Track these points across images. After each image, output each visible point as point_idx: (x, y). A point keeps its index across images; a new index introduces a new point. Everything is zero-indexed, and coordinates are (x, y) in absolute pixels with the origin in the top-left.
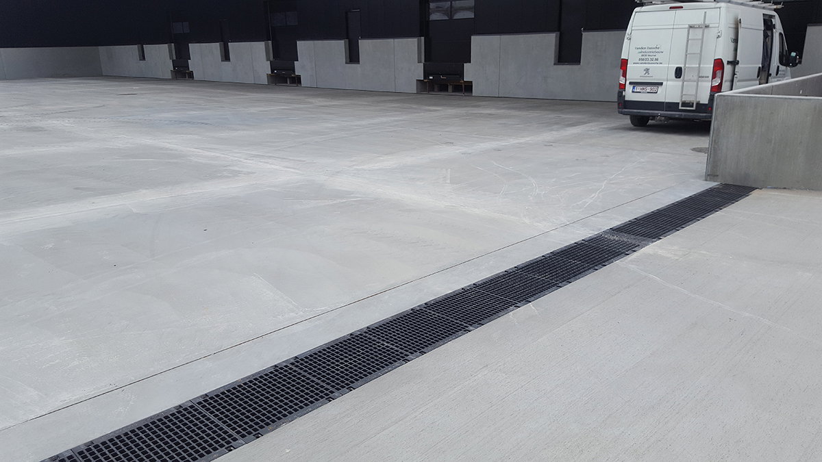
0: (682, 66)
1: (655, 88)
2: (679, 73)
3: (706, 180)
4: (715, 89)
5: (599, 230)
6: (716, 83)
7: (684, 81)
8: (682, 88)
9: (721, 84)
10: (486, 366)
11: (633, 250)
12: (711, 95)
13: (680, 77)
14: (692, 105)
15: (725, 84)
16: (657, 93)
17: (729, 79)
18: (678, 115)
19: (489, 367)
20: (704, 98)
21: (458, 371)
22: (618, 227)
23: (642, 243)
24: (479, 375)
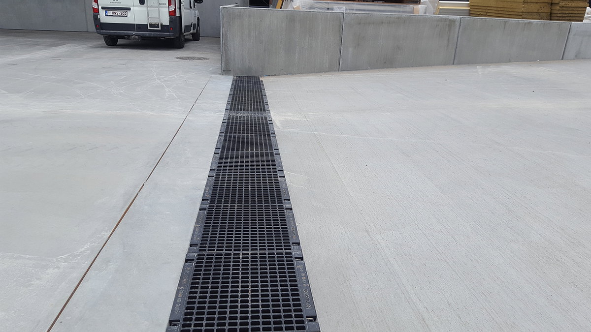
1: (124, 13)
3: (223, 75)
4: (172, 14)
5: (220, 111)
6: (172, 9)
7: (148, 7)
8: (148, 12)
9: (175, 9)
10: (367, 231)
11: (268, 120)
12: (170, 18)
13: (144, 4)
14: (158, 26)
15: (178, 10)
16: (127, 16)
17: (178, 6)
18: (148, 34)
19: (370, 230)
20: (166, 21)
21: (358, 245)
22: (229, 108)
23: (264, 115)
24: (379, 241)
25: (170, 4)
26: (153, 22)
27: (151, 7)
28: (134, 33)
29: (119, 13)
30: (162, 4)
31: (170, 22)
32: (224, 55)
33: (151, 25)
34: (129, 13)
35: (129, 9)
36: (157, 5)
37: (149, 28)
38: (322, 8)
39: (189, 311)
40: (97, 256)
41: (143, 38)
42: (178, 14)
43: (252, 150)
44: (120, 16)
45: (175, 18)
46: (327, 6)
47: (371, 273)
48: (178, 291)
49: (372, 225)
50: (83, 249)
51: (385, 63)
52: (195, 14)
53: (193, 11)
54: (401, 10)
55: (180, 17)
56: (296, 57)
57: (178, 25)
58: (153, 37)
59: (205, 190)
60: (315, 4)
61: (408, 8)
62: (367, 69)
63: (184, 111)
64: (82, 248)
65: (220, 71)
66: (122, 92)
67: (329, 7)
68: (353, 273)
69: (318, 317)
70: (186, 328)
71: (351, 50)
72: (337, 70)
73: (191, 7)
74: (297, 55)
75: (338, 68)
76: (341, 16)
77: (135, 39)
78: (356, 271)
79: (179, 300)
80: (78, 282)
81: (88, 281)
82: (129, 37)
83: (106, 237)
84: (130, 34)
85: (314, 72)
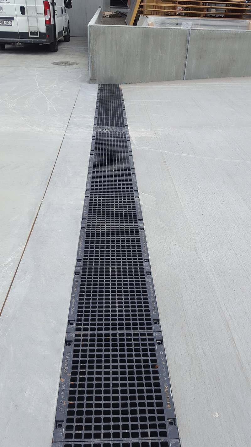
0: (24, 5)
1: (9, 22)
2: (23, 10)
3: (90, 83)
4: (48, 22)
5: (90, 127)
6: (48, 19)
7: (28, 17)
8: (28, 21)
9: (50, 18)
10: (196, 251)
11: (126, 137)
12: (47, 27)
13: (24, 14)
14: (36, 34)
15: (52, 19)
16: (11, 25)
17: (53, 15)
18: (29, 41)
19: (198, 249)
20: (43, 29)
21: (189, 262)
22: (96, 123)
23: (124, 131)
24: (204, 259)
25: (46, 14)
26: (34, 30)
27: (31, 16)
28: (18, 40)
29: (5, 22)
30: (39, 14)
31: (47, 30)
32: (91, 67)
33: (32, 33)
34: (13, 22)
35: (13, 19)
36: (35, 14)
37: (30, 36)
38: (172, 24)
39: (80, 313)
40: (18, 268)
41: (25, 44)
42: (52, 23)
43: (115, 169)
44: (6, 25)
45: (50, 26)
46: (176, 22)
47: (196, 287)
48: (72, 297)
49: (200, 244)
50: (8, 262)
51: (222, 73)
52: (66, 19)
53: (64, 16)
54: (239, 24)
55: (54, 24)
56: (149, 68)
57: (53, 32)
58: (33, 44)
59: (84, 210)
60: (167, 20)
61: (244, 23)
62: (207, 78)
63: (63, 127)
64: (7, 260)
65: (87, 79)
66: (15, 105)
67: (178, 23)
68: (184, 286)
69: (160, 321)
70: (79, 327)
71: (194, 62)
72: (182, 78)
73: (62, 13)
74: (150, 65)
75: (183, 76)
76: (188, 32)
77: (20, 45)
78: (186, 284)
79: (73, 305)
80: (9, 288)
81: (14, 288)
82: (14, 43)
83: (22, 251)
84: (15, 41)
85: (164, 81)
